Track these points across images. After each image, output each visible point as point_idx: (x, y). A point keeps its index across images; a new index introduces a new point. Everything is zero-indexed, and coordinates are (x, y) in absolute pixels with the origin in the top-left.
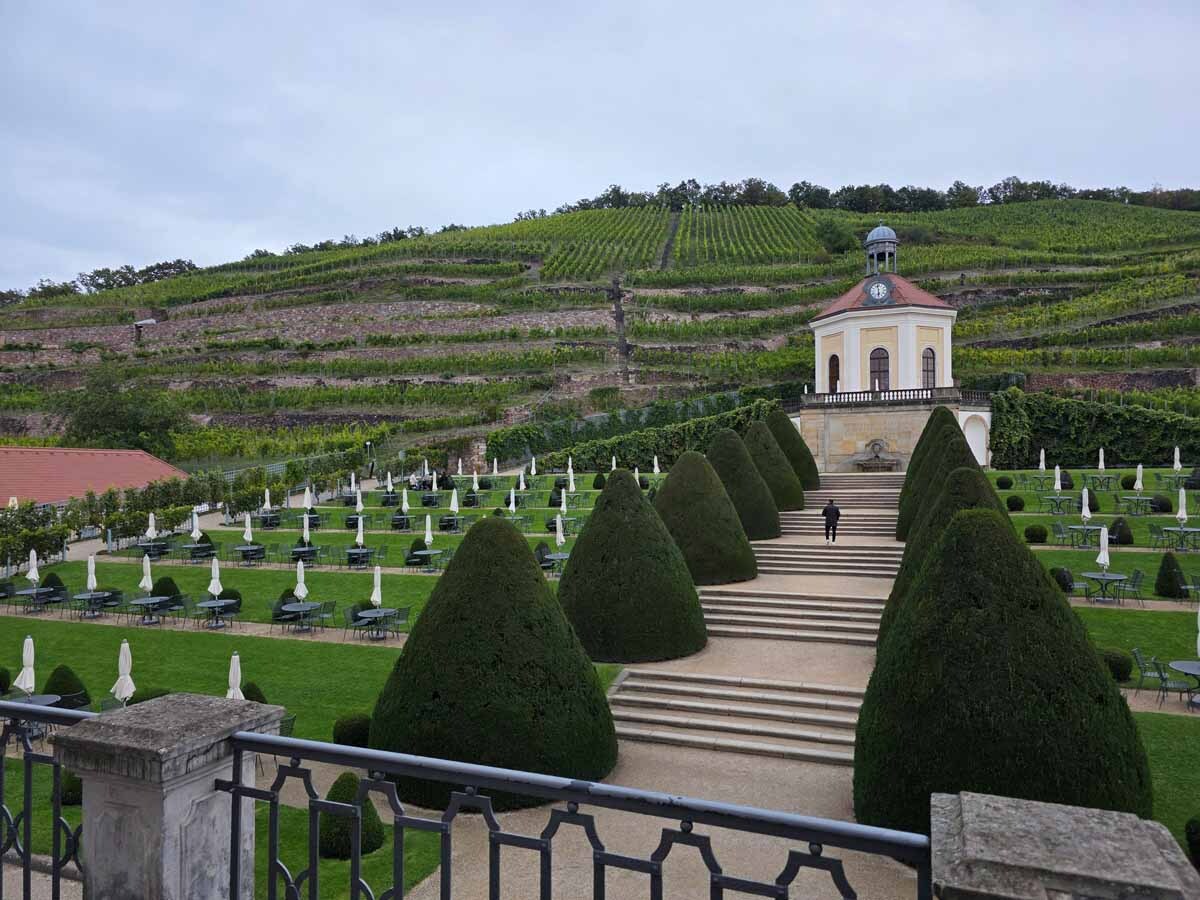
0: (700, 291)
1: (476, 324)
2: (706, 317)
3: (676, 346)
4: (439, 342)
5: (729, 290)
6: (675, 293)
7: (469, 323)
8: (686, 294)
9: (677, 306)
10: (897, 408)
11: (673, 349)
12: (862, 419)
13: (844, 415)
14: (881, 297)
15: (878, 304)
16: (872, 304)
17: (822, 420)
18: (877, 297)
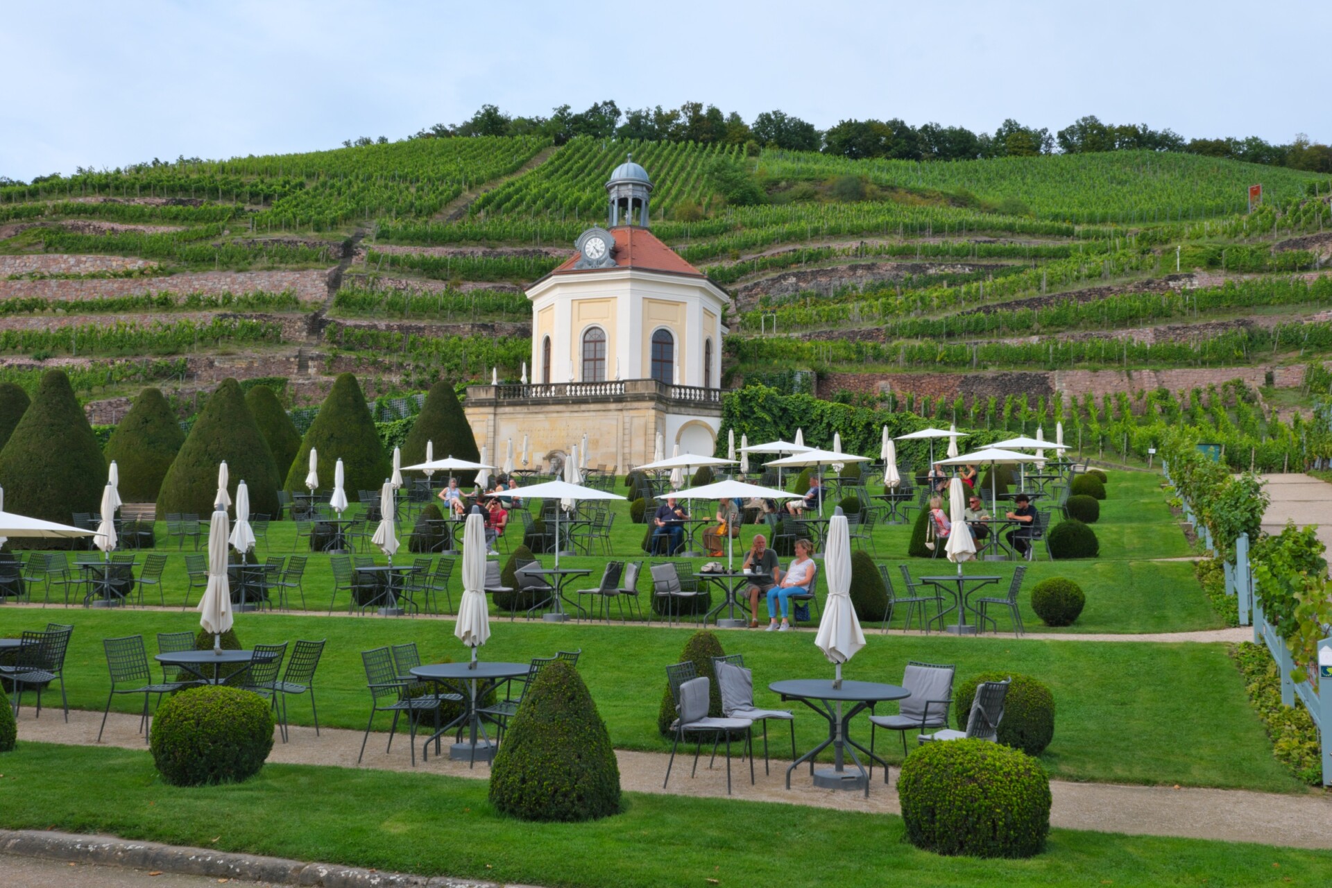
0: (479, 251)
1: (126, 287)
2: (469, 287)
3: (395, 323)
4: (59, 310)
5: (526, 252)
6: (436, 253)
7: (116, 285)
8: (454, 254)
9: (431, 270)
10: (584, 407)
11: (389, 328)
12: (540, 422)
13: (519, 416)
14: (597, 257)
15: (595, 266)
16: (587, 267)
17: (491, 423)
18: (593, 257)
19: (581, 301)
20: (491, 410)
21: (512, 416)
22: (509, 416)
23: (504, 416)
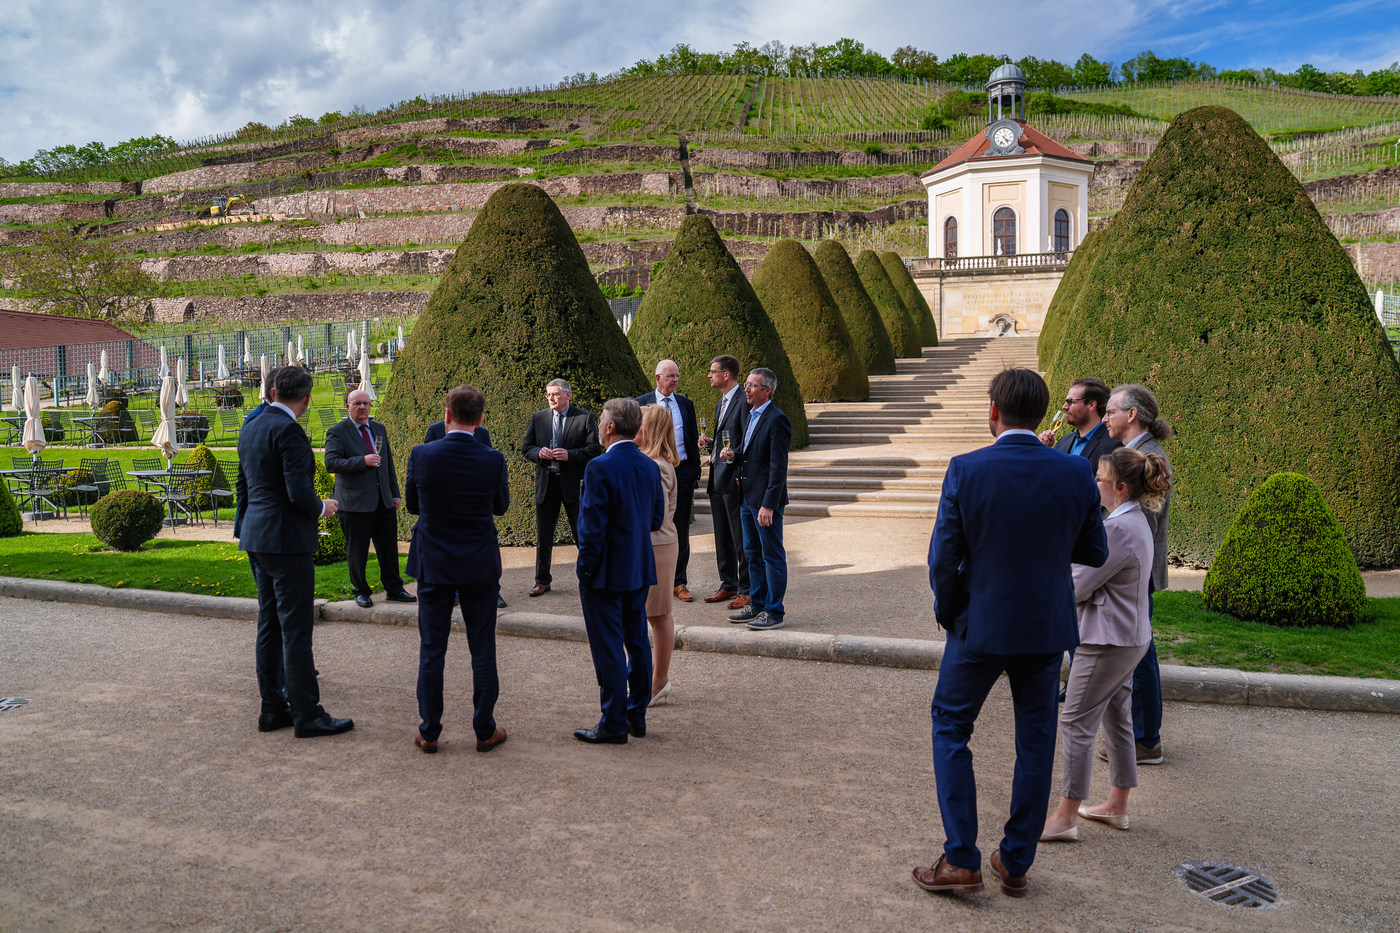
10: (1026, 276)
12: (985, 289)
13: (963, 284)
14: (1007, 145)
15: (1004, 153)
16: (996, 154)
17: (938, 291)
18: (1002, 145)
19: (991, 185)
20: (937, 280)
21: (957, 285)
22: (953, 285)
23: (949, 285)
